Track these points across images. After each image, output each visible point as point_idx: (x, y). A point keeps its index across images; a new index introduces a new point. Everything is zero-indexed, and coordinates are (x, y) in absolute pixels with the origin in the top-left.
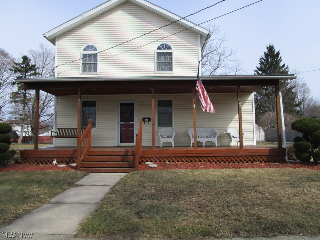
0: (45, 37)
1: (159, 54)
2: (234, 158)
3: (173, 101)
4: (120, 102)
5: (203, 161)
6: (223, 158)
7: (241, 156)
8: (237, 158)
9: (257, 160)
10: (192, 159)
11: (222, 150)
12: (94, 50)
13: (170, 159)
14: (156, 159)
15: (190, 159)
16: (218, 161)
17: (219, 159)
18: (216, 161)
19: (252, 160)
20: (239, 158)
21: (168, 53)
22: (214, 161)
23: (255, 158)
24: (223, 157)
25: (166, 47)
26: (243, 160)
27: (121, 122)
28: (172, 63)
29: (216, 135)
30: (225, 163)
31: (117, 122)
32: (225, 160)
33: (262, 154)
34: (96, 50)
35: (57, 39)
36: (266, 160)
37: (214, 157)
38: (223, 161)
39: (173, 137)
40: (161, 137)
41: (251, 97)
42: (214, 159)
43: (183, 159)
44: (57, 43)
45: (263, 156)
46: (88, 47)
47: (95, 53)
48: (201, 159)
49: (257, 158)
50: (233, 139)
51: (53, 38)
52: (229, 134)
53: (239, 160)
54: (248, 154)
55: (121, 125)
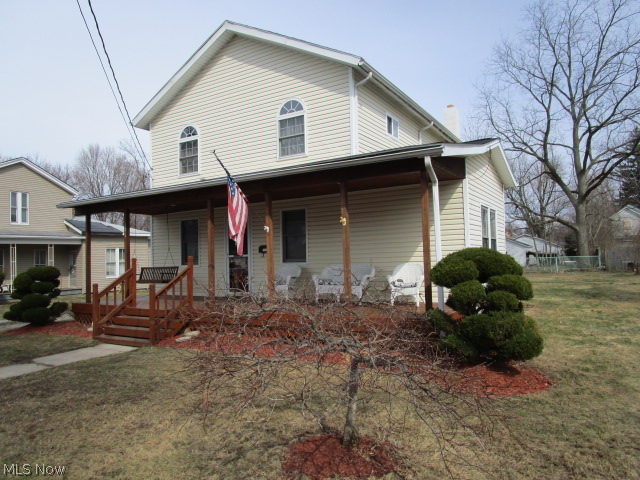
0: (133, 126)
1: (282, 123)
3: (306, 211)
21: (296, 118)
25: (294, 107)
27: (230, 254)
28: (303, 135)
39: (287, 283)
41: (460, 189)
47: (192, 138)
50: (393, 288)
55: (230, 258)
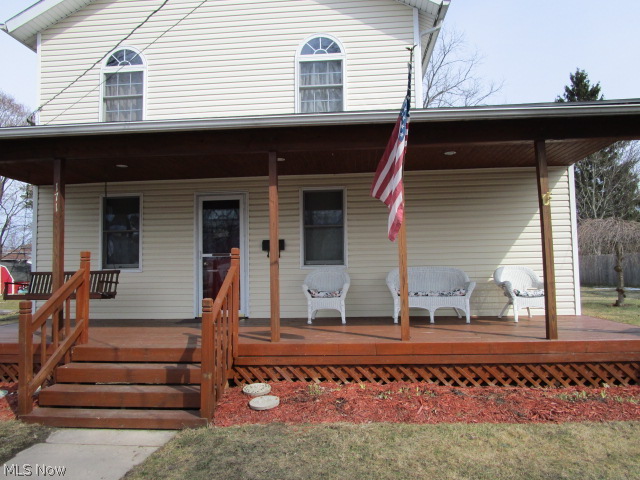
0: (6, 31)
1: (306, 66)
2: (530, 370)
3: (346, 194)
4: (202, 199)
5: (427, 377)
6: (493, 370)
7: (550, 364)
8: (537, 370)
9: (604, 375)
10: (393, 372)
11: (489, 345)
13: (324, 372)
14: (283, 371)
15: (386, 371)
16: (477, 379)
17: (479, 371)
18: (470, 377)
19: (588, 375)
20: (544, 370)
21: (330, 62)
22: (463, 379)
23: (596, 369)
24: (491, 365)
25: (324, 47)
26: (559, 376)
27: (205, 252)
29: (466, 286)
30: (499, 384)
31: (194, 251)
32: (499, 376)
33: (621, 358)
34: (138, 61)
35: (39, 38)
36: (632, 374)
37: (463, 365)
38: (492, 379)
39: (344, 295)
40: (309, 295)
41: (564, 178)
42: (464, 372)
43: (366, 372)
44: (39, 47)
45: (624, 363)
46: (120, 54)
48: (422, 372)
49: (603, 369)
50: (516, 299)
51: (29, 34)
52: (504, 286)
53: (544, 376)
54: (574, 357)
55: (205, 259)
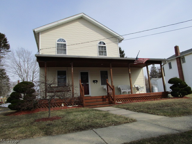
1: (99, 47)
3: (108, 71)
4: (80, 72)
12: (64, 42)
21: (104, 46)
28: (106, 51)
36: (161, 97)
44: (40, 35)
46: (60, 39)
49: (157, 96)
50: (139, 89)
51: (38, 32)
